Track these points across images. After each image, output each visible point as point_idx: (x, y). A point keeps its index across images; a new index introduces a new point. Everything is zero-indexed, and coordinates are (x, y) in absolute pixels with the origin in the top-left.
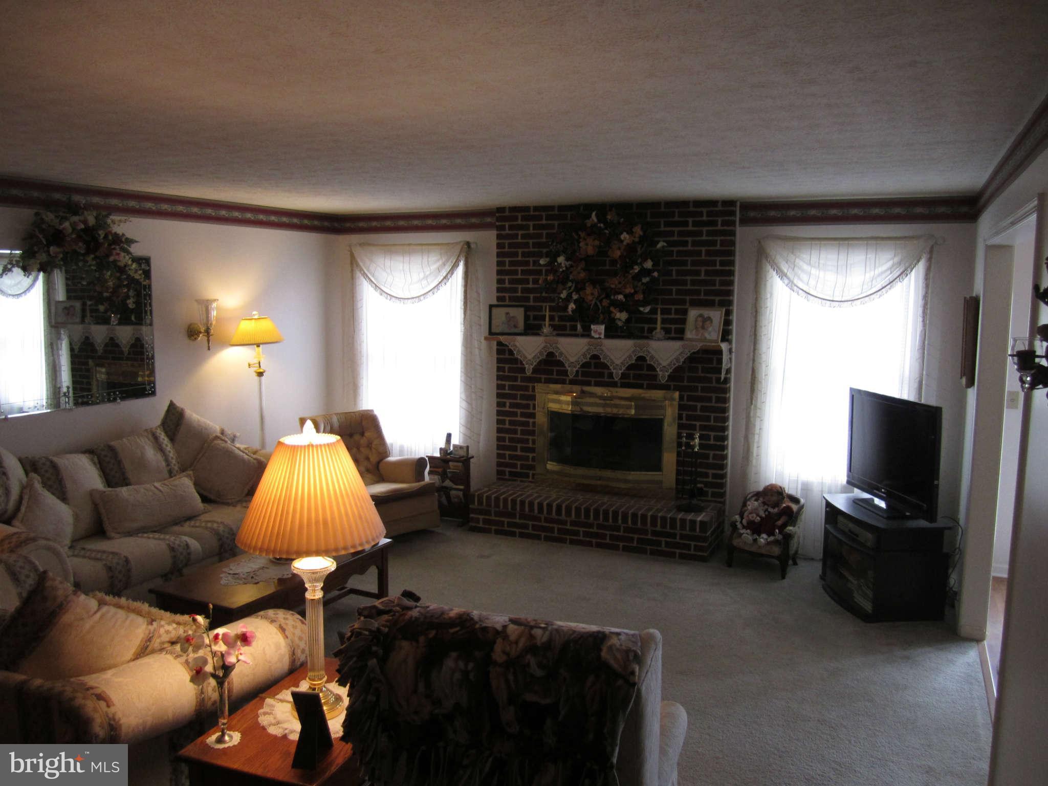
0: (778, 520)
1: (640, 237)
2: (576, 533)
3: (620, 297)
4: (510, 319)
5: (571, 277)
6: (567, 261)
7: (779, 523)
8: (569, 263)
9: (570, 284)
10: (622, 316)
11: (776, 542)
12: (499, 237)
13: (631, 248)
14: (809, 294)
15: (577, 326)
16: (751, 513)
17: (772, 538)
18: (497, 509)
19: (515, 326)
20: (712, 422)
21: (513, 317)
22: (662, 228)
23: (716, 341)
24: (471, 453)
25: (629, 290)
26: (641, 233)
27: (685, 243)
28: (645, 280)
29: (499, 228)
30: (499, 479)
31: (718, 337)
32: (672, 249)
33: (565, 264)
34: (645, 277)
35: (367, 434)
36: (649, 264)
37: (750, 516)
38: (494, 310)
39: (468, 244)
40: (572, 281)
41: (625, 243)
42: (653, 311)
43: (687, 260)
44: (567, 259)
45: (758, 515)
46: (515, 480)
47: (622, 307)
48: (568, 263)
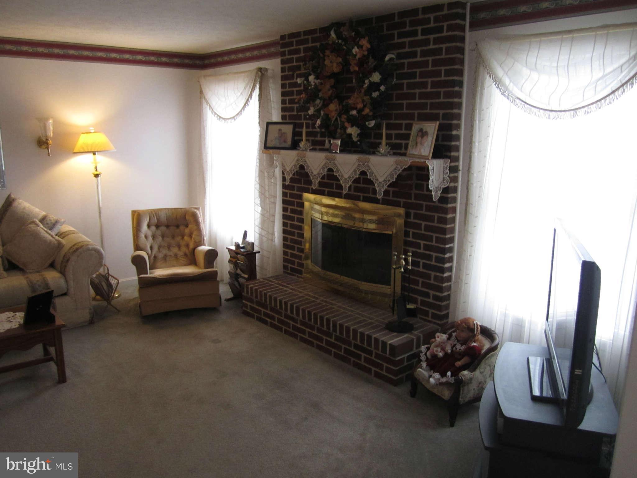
0: (459, 360)
1: (368, 50)
2: (303, 332)
3: (354, 112)
4: (282, 135)
5: (320, 95)
6: (317, 79)
7: (458, 364)
8: (319, 81)
9: (318, 101)
10: (353, 131)
11: (447, 384)
12: (283, 62)
13: (362, 62)
14: (526, 103)
15: (325, 141)
16: (437, 346)
17: (444, 380)
18: (257, 300)
19: (285, 141)
20: (434, 242)
21: (285, 133)
22: (396, 41)
23: (426, 158)
24: (256, 249)
25: (360, 106)
26: (369, 46)
27: (414, 55)
28: (375, 94)
29: (283, 54)
30: (284, 272)
31: (429, 154)
32: (402, 61)
33: (314, 82)
34: (375, 91)
35: (190, 226)
36: (376, 77)
37: (435, 349)
38: (271, 127)
39: (260, 69)
40: (320, 99)
41: (357, 57)
42: (378, 126)
43: (416, 72)
44: (317, 78)
45: (443, 349)
46: (294, 275)
47: (353, 122)
48: (317, 81)
